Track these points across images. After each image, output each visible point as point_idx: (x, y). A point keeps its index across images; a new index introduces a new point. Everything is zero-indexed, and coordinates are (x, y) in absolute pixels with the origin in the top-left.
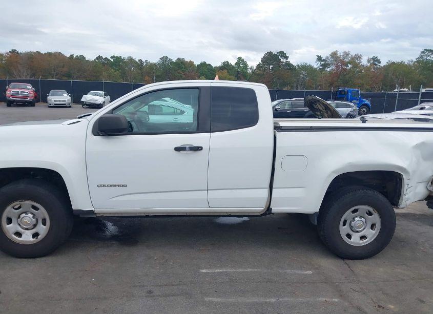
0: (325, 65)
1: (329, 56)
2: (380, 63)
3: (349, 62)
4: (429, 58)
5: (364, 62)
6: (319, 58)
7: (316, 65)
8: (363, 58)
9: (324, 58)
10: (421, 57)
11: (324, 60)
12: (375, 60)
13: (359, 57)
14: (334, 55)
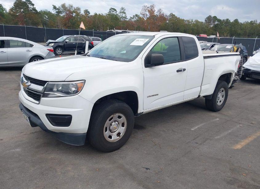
0: (59, 12)
1: (60, 6)
2: (89, 13)
3: (74, 12)
4: (113, 13)
5: (82, 12)
6: (55, 8)
7: (54, 12)
8: (81, 9)
9: (57, 7)
10: (110, 12)
11: (58, 9)
12: (87, 12)
13: (79, 9)
14: (63, 6)
